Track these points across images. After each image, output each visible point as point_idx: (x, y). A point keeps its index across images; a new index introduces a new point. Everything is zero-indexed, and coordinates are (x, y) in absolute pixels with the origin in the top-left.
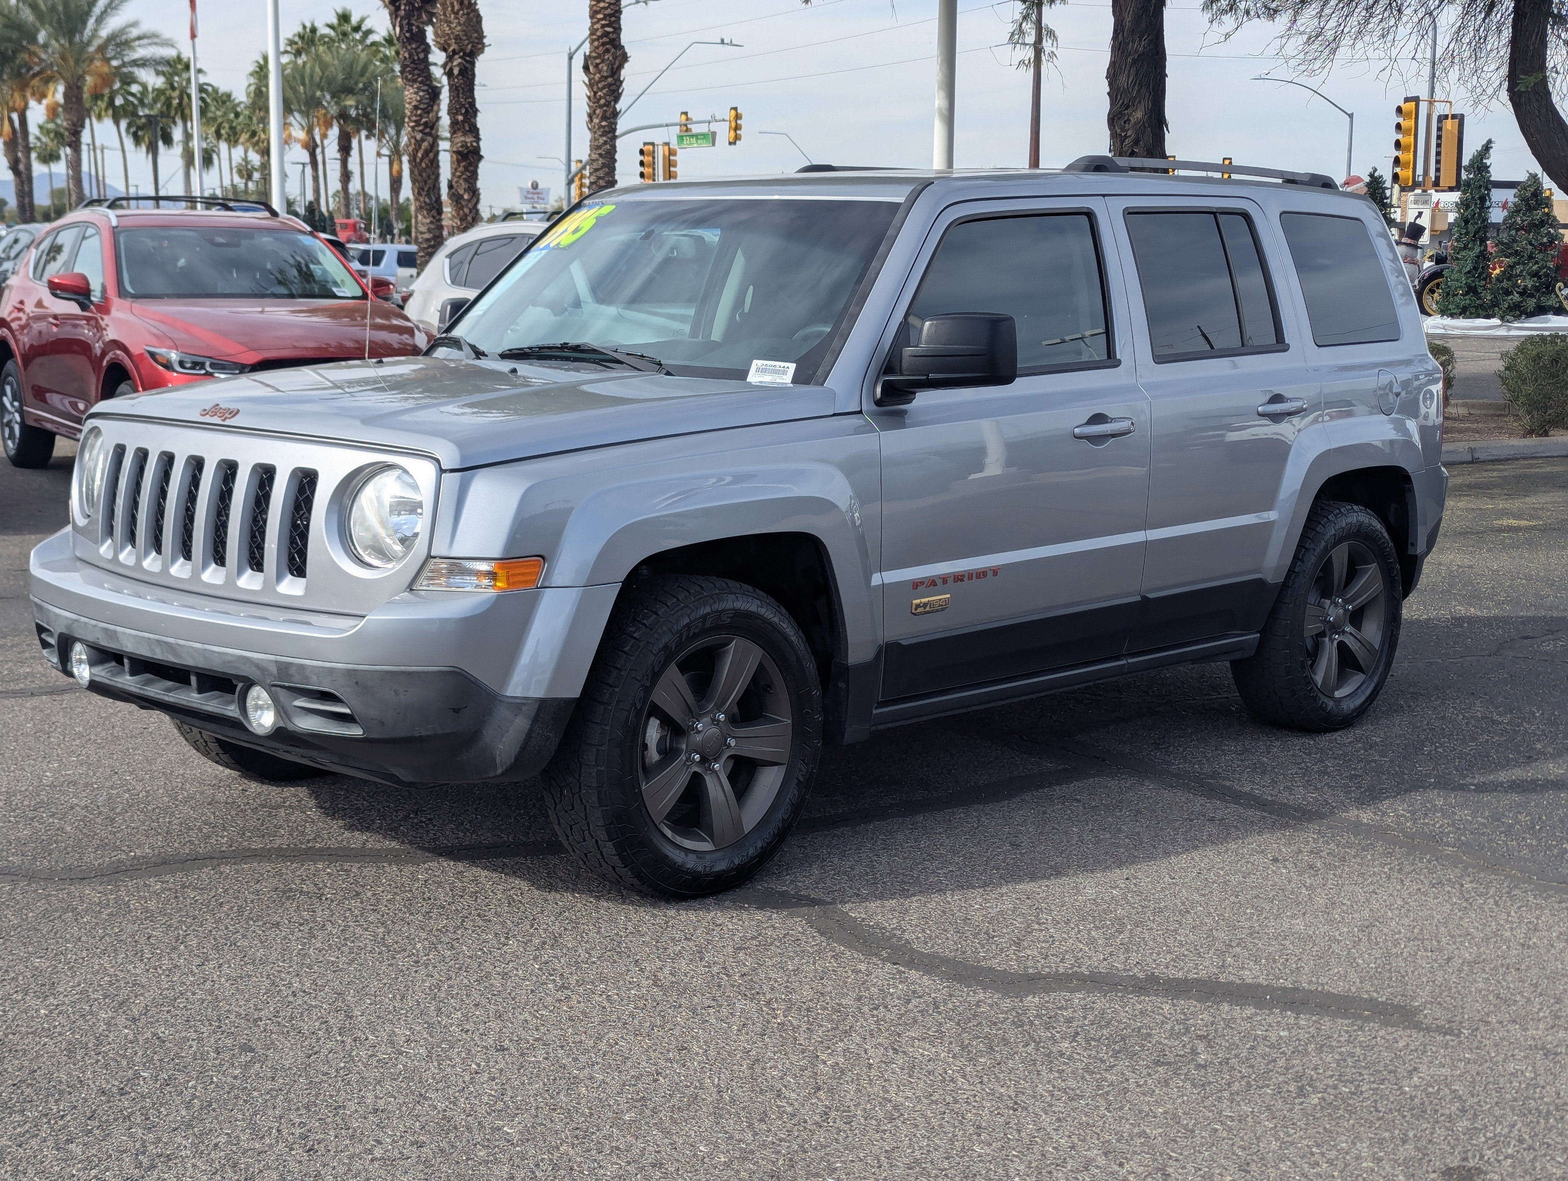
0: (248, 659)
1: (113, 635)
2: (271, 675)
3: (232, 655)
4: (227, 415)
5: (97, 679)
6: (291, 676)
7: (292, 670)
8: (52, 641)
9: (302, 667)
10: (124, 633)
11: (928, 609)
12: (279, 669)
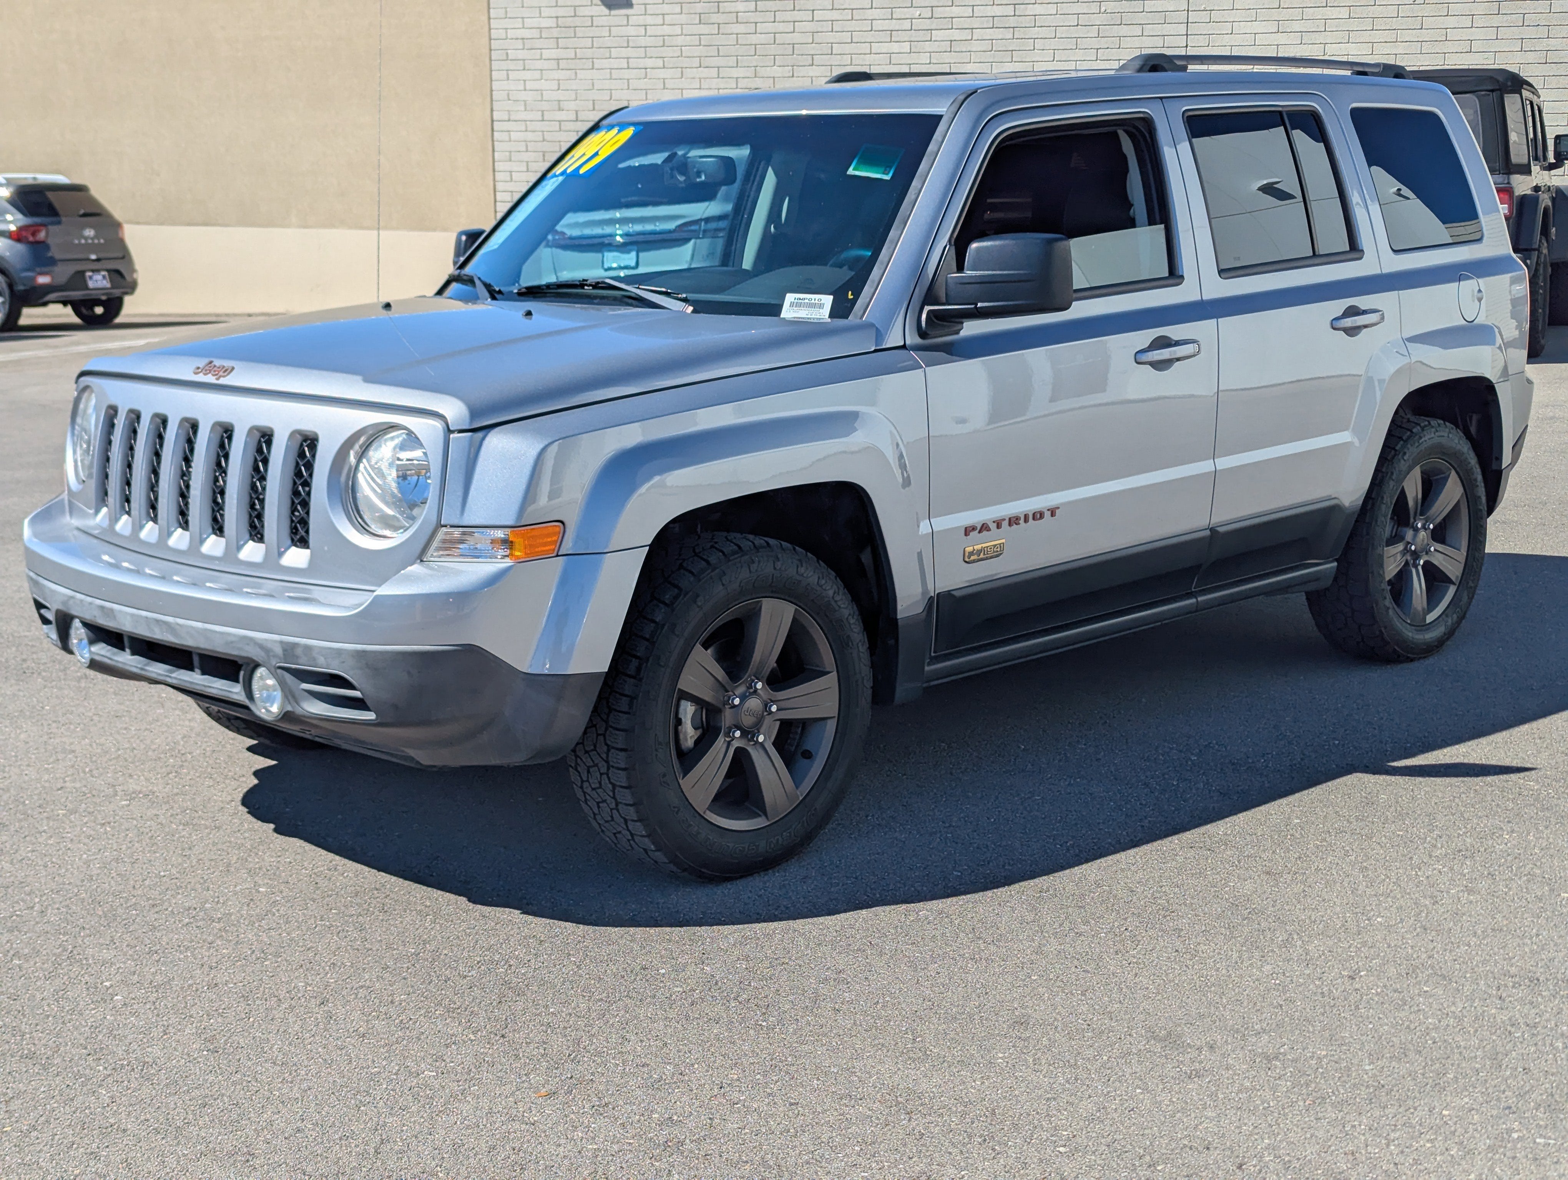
0: (251, 639)
1: (110, 613)
2: (275, 656)
3: (234, 635)
4: (221, 373)
5: (97, 658)
6: (297, 657)
7: (299, 651)
8: (50, 616)
9: (308, 648)
10: (120, 611)
11: (982, 556)
12: (285, 650)
